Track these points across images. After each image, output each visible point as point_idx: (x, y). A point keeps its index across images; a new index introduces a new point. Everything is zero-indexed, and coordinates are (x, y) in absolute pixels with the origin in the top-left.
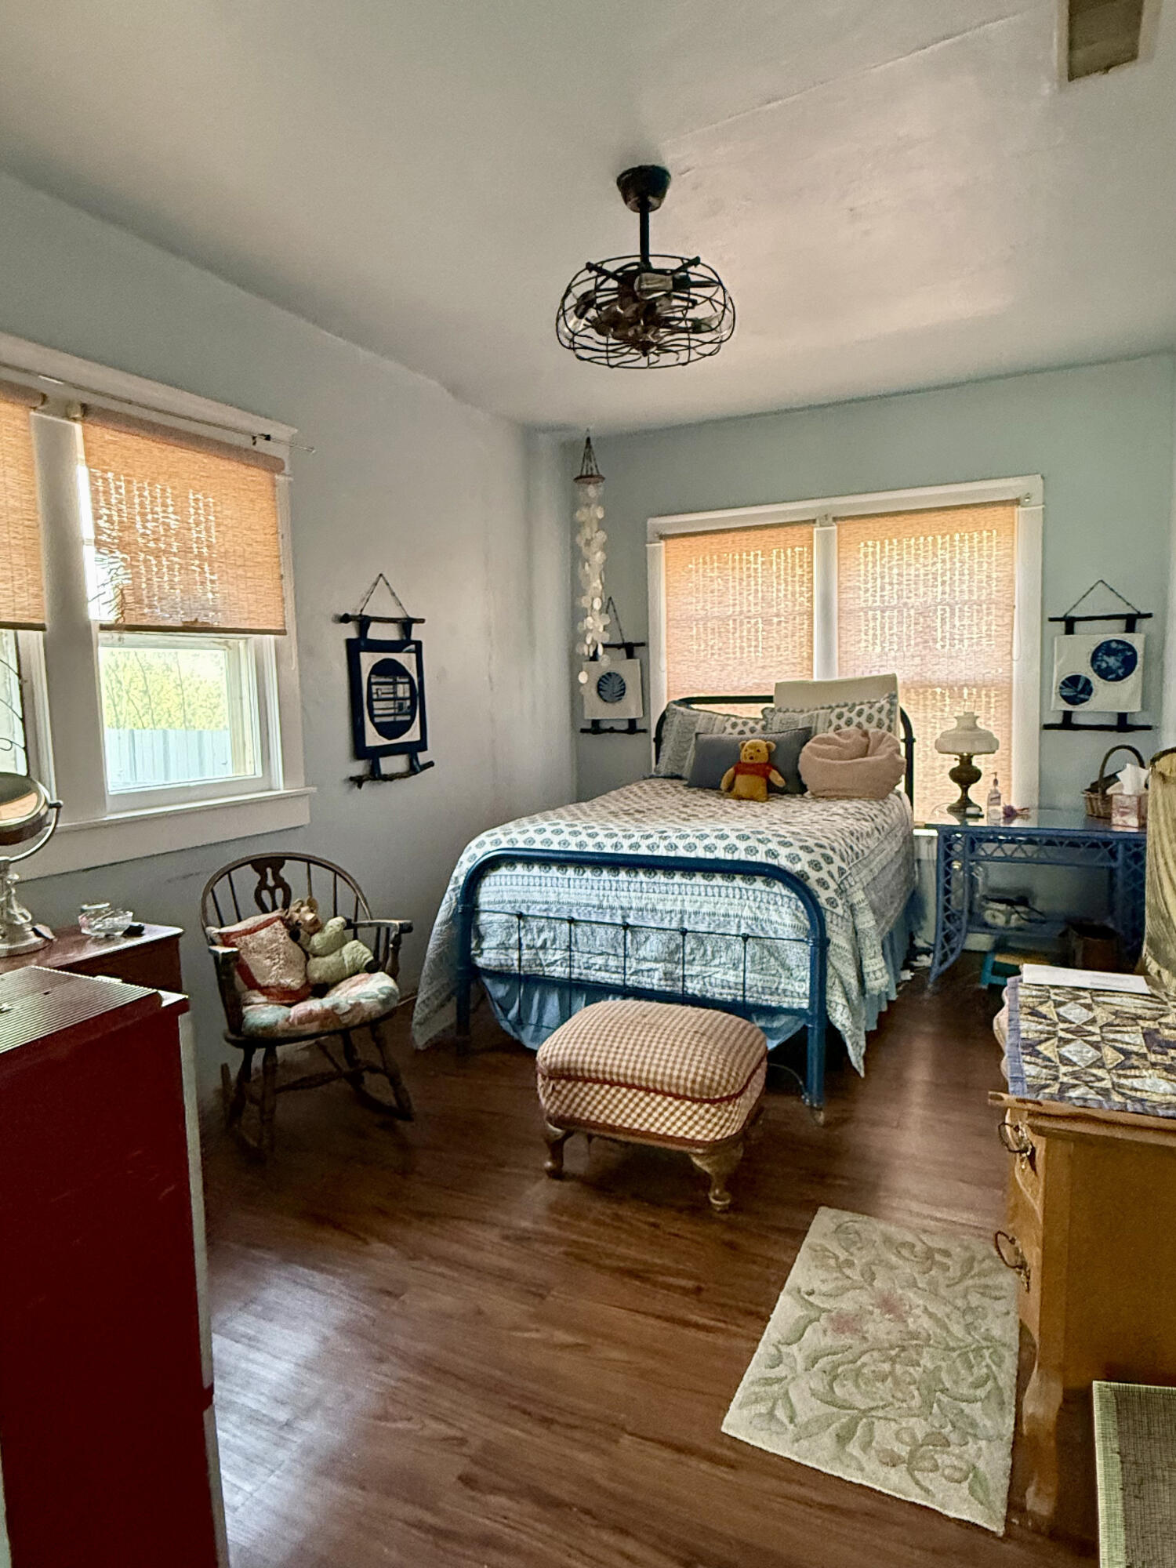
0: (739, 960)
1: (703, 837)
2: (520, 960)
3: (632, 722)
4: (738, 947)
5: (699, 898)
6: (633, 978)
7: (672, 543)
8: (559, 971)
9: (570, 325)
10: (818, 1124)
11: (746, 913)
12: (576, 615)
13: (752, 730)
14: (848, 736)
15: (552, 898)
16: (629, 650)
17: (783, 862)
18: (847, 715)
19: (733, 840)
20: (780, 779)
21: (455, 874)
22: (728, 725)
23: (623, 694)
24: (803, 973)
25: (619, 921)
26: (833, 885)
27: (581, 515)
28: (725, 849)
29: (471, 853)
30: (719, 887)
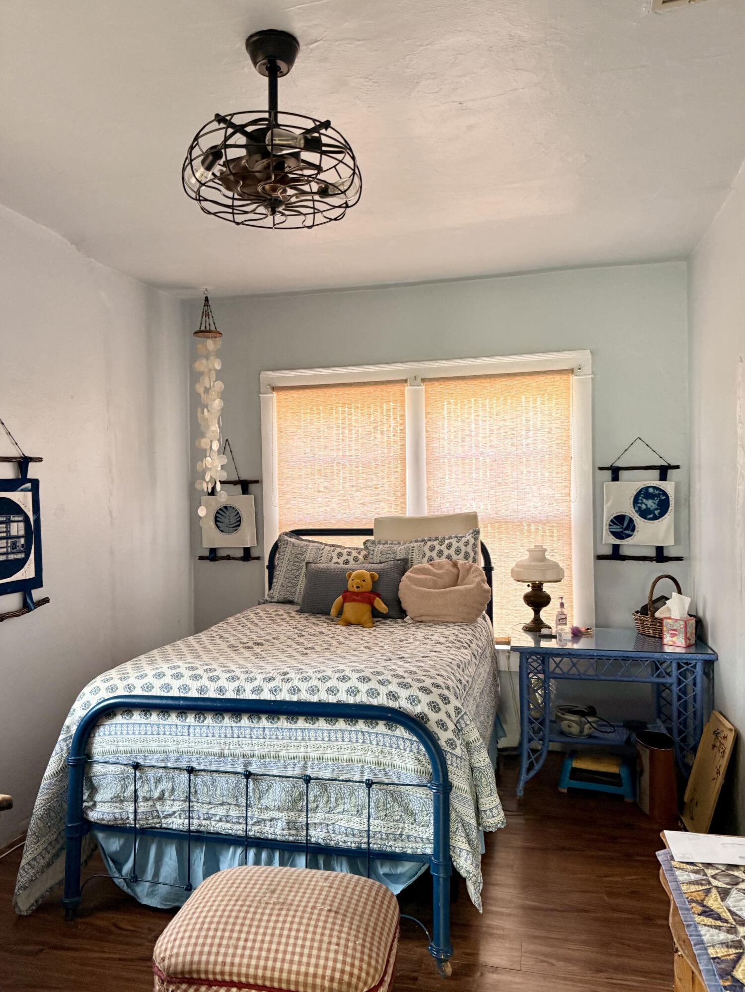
0: (363, 806)
1: (325, 679)
2: (135, 812)
3: (247, 550)
4: (362, 792)
5: (322, 743)
6: (255, 828)
7: (283, 394)
8: (177, 823)
9: (198, 175)
10: (447, 978)
11: (370, 758)
12: (195, 455)
13: (356, 559)
14: (440, 566)
15: (171, 747)
16: (245, 486)
17: (403, 704)
18: (438, 547)
19: (354, 682)
20: (384, 606)
21: (68, 722)
22: (334, 555)
23: (239, 525)
24: (426, 819)
25: (241, 769)
26: (451, 726)
27: (201, 365)
28: (347, 691)
29: (84, 700)
30: (343, 731)
